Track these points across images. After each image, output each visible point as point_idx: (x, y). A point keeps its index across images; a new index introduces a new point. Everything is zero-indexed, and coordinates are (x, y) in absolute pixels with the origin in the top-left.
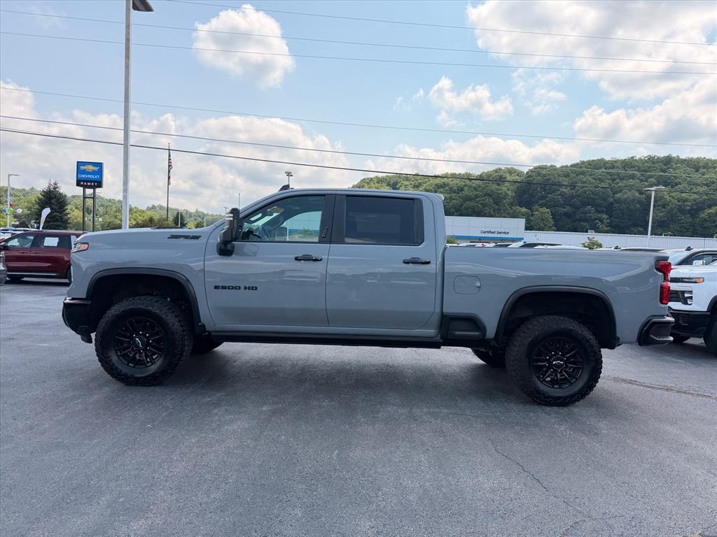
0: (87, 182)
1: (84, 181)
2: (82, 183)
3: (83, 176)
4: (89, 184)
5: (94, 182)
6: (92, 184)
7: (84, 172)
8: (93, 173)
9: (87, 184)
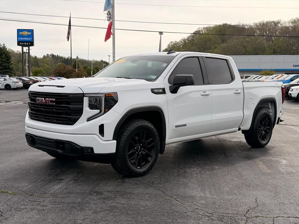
0: (24, 42)
2: (21, 43)
3: (22, 39)
5: (29, 42)
7: (22, 36)
8: (28, 36)
9: (24, 44)
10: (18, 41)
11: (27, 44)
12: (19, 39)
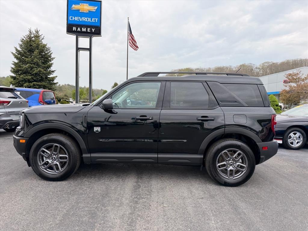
0: (81, 26)
1: (77, 26)
2: (74, 29)
3: (76, 19)
4: (84, 30)
5: (91, 27)
6: (89, 30)
7: (78, 13)
8: (90, 14)
9: (81, 29)
10: (69, 23)
11: (87, 30)
12: (72, 18)
